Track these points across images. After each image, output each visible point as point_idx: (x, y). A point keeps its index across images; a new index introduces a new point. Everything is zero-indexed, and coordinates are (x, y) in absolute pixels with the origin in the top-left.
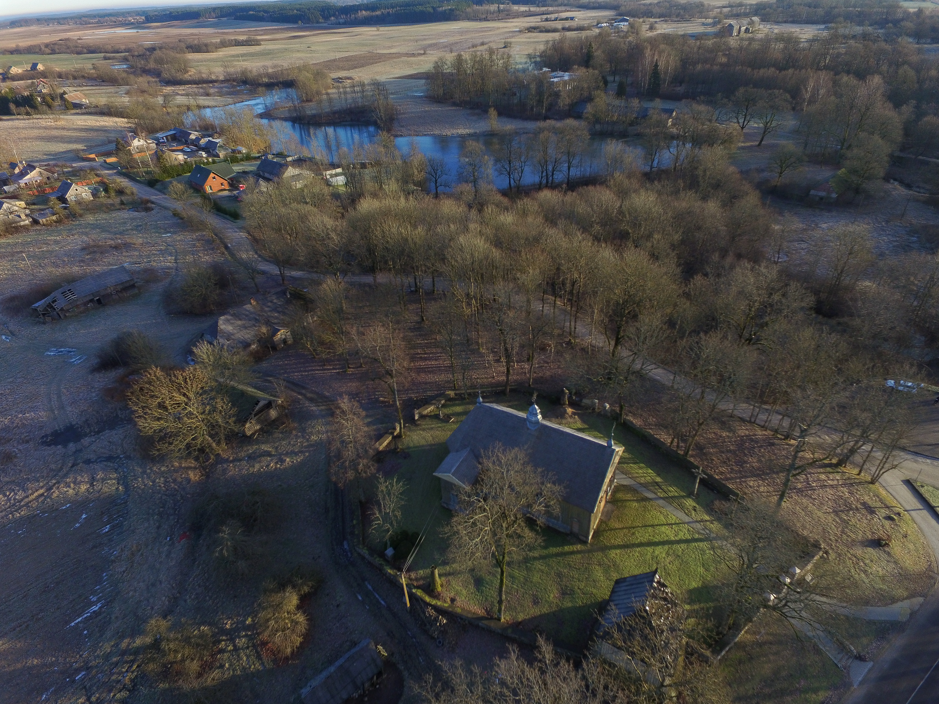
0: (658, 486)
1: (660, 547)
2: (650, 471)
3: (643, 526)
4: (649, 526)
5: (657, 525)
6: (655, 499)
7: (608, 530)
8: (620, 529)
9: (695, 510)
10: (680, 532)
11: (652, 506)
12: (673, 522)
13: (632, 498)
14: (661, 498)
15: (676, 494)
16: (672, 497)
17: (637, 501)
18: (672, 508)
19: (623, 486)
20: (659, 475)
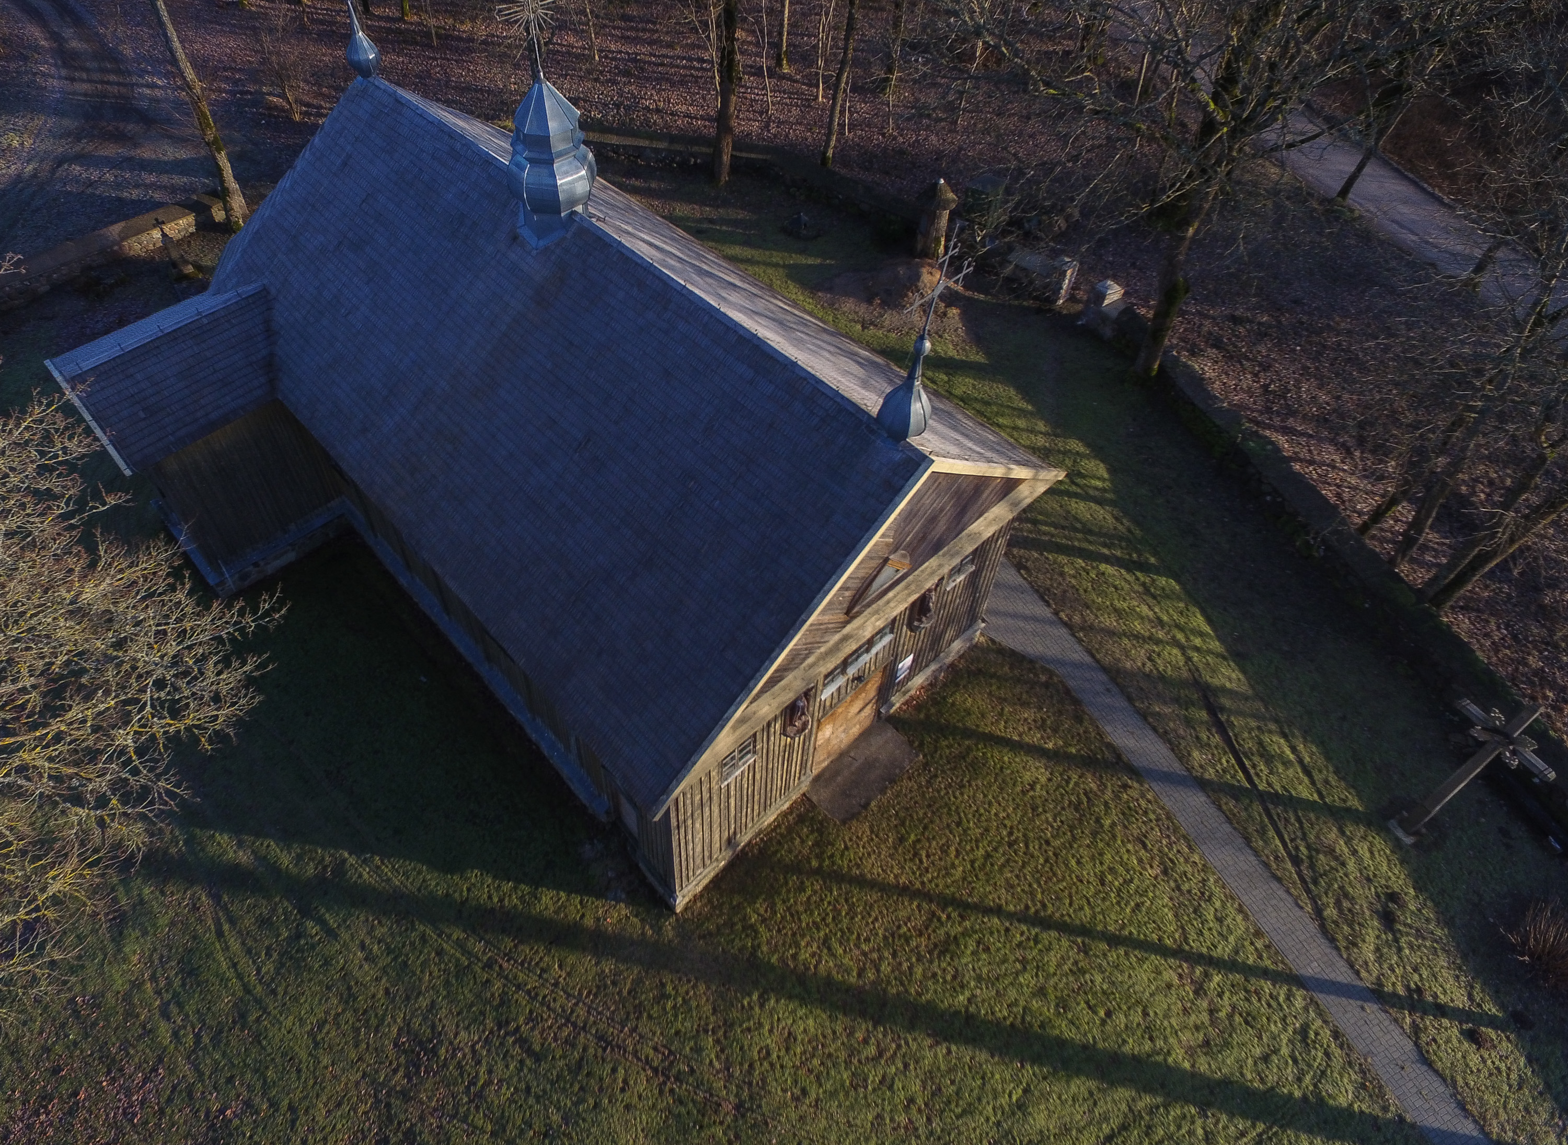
0: (1213, 710)
1: (1080, 1086)
2: (1199, 621)
3: (1023, 917)
4: (1064, 928)
5: (1114, 941)
6: (1167, 778)
7: (818, 872)
8: (883, 888)
9: (1388, 920)
10: (1243, 1035)
11: (1128, 813)
12: (1223, 951)
13: (1035, 738)
14: (1202, 784)
15: (1304, 792)
16: (1270, 799)
18: (1247, 861)
19: (1016, 658)
20: (1238, 656)
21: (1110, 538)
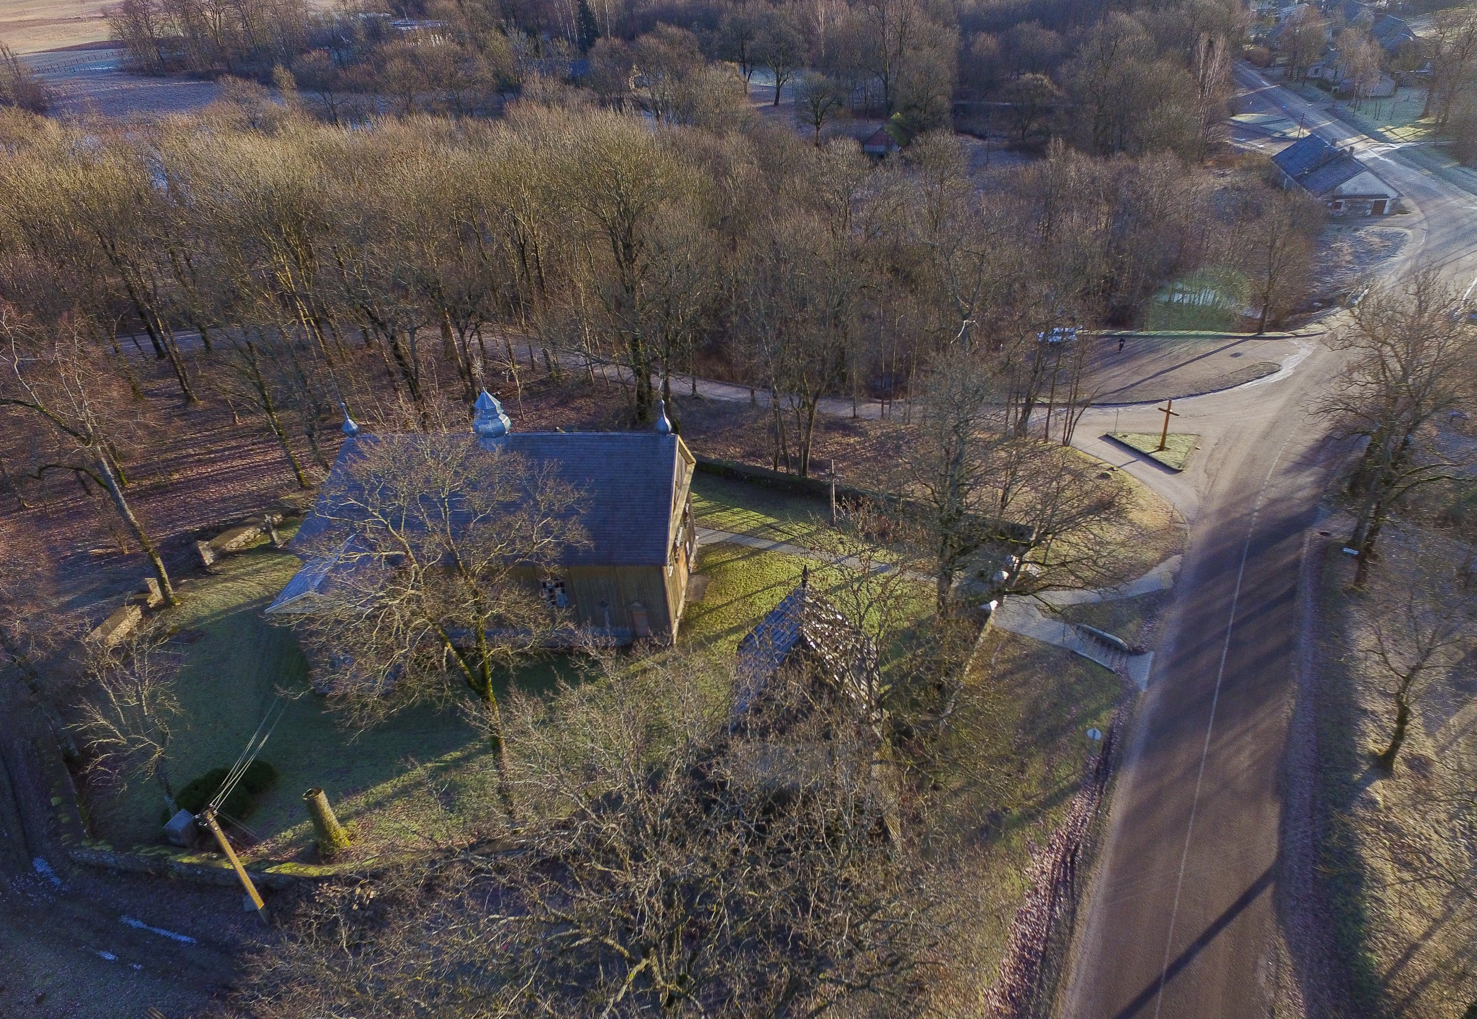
0: (773, 528)
3: (764, 589)
6: (774, 546)
7: (706, 613)
8: (727, 604)
9: (842, 543)
11: (771, 558)
13: (734, 557)
14: (783, 543)
15: (806, 531)
16: (799, 537)
17: (743, 558)
18: (806, 550)
19: (713, 545)
20: (769, 514)
21: (712, 507)
